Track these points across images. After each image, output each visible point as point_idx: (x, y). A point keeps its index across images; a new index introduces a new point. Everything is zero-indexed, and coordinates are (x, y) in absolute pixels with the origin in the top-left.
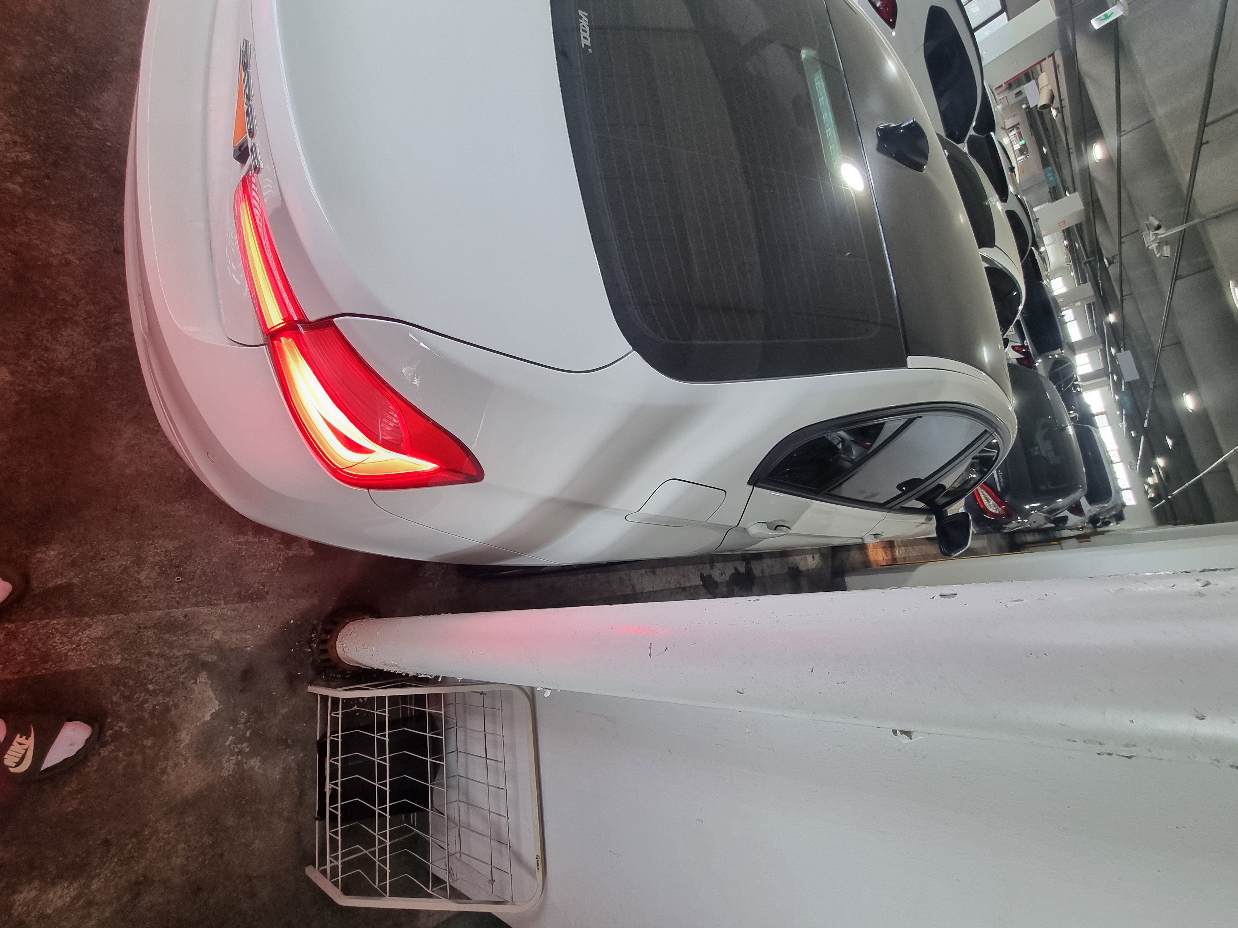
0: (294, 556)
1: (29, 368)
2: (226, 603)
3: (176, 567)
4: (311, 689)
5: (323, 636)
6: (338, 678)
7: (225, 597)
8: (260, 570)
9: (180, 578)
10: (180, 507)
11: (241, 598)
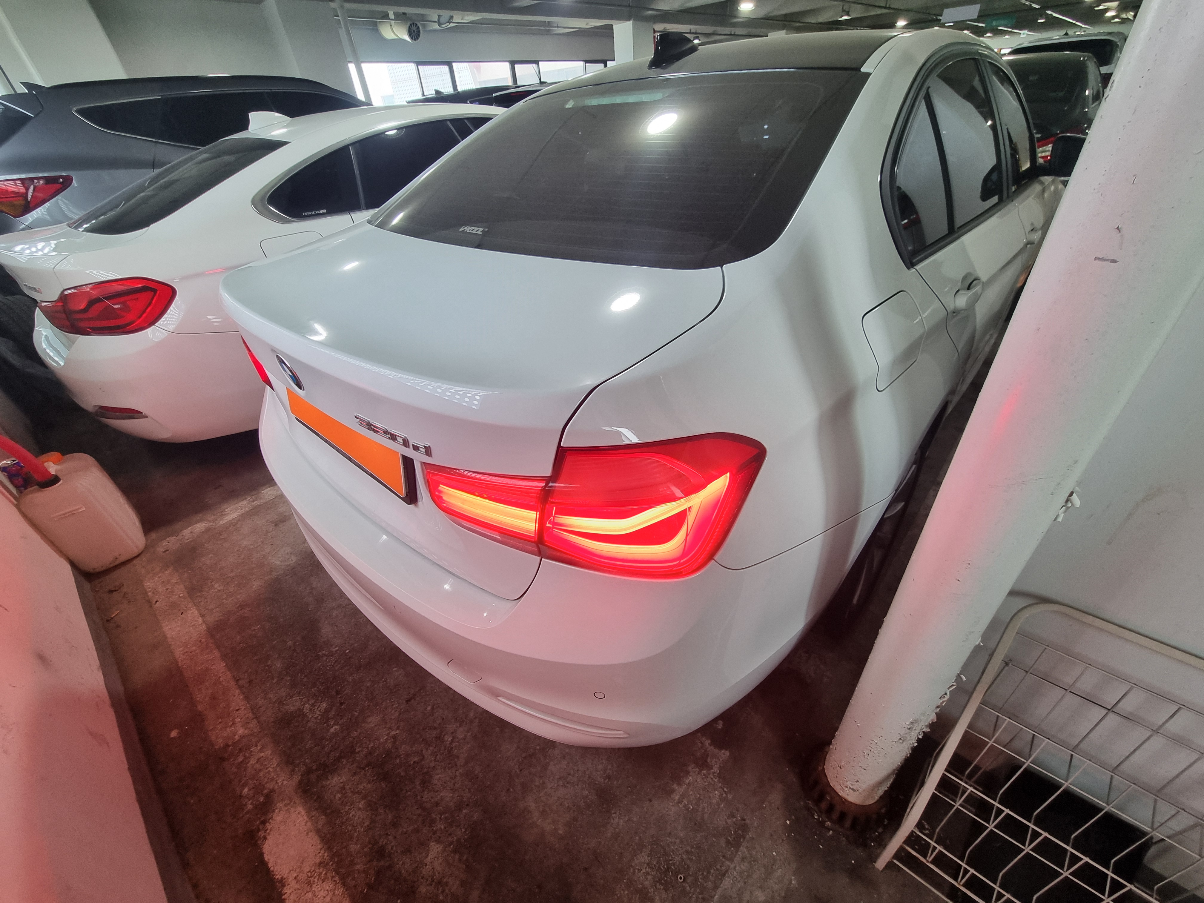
0: (720, 768)
1: (443, 827)
2: (731, 860)
3: (668, 869)
4: (881, 864)
5: (824, 805)
6: (882, 833)
7: (724, 856)
8: (716, 807)
9: (681, 876)
10: (617, 820)
11: (736, 843)
